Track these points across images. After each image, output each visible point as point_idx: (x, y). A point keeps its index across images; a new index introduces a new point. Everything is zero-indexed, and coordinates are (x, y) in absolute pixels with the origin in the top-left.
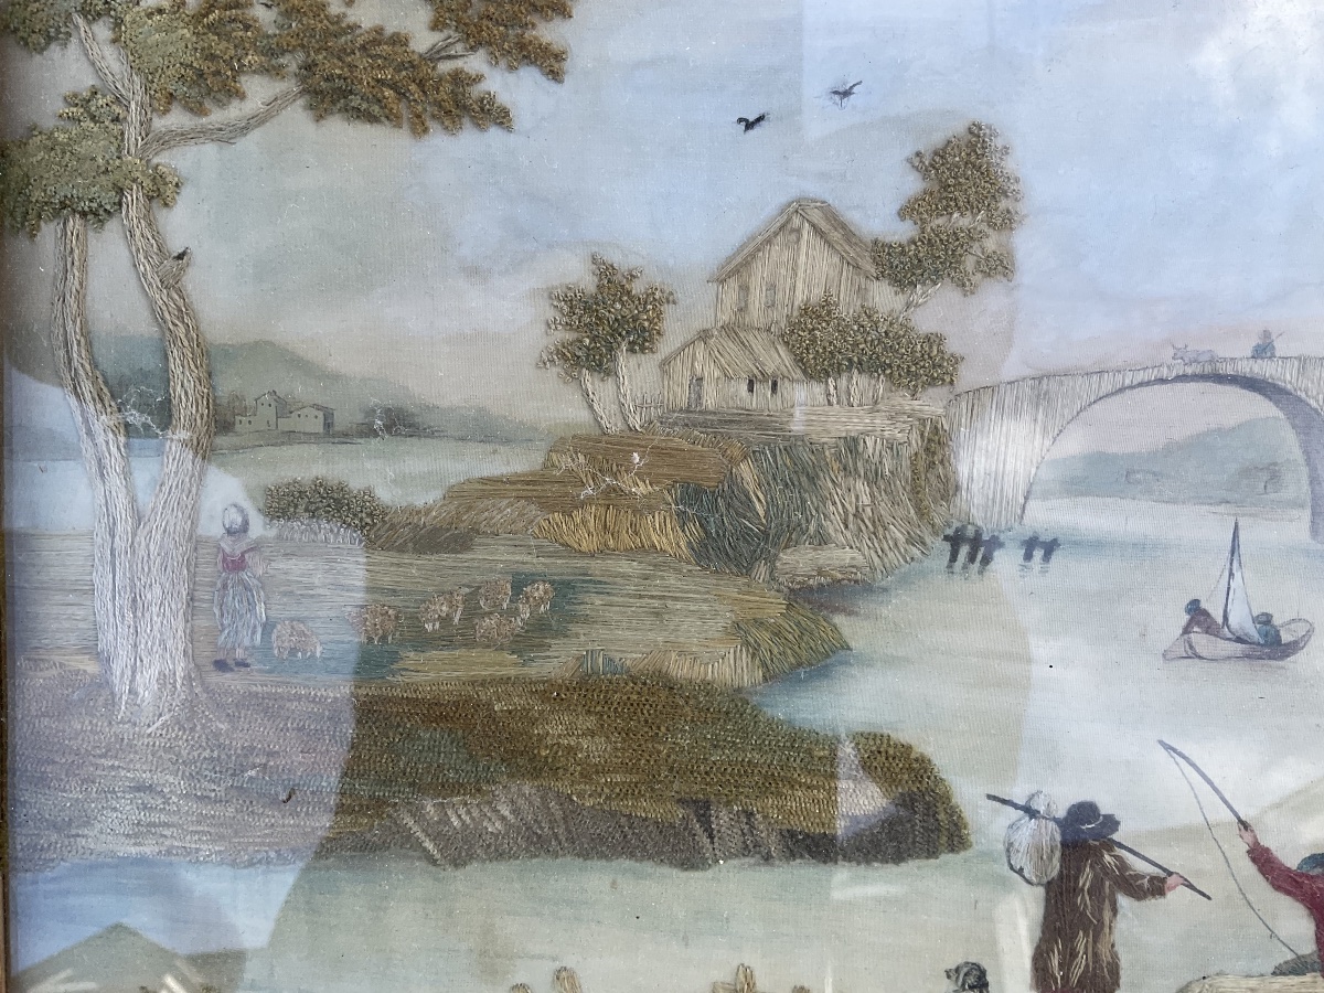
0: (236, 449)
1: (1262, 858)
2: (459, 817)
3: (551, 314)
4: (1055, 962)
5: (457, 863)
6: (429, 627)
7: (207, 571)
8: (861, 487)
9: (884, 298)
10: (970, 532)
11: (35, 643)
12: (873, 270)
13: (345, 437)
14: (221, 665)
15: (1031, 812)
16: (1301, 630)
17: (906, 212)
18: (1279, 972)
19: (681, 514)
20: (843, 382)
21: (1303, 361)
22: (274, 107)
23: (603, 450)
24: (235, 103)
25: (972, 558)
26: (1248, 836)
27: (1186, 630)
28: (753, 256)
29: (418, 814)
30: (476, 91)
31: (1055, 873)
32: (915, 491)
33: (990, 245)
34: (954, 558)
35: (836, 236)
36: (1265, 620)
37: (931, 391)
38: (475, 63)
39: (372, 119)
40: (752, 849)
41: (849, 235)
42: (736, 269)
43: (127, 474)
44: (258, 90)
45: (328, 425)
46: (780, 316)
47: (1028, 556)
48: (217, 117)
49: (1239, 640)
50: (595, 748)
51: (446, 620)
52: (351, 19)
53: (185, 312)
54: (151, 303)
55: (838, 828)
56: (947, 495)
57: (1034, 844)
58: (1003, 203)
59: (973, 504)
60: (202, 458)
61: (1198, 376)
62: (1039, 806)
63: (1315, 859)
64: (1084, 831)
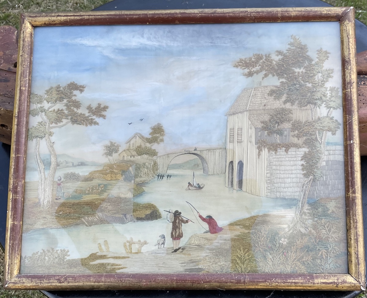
0: (60, 169)
1: (200, 217)
2: (91, 219)
3: (104, 148)
4: (174, 233)
5: (90, 226)
6: (87, 192)
8: (146, 169)
9: (148, 145)
10: (160, 175)
11: (29, 197)
12: (146, 142)
13: (75, 166)
14: (56, 199)
15: (169, 212)
16: (203, 185)
17: (150, 134)
18: (204, 233)
19: (122, 174)
20: (143, 156)
21: (200, 151)
22: (67, 123)
23: (111, 166)
24: (61, 123)
25: (160, 178)
26: (198, 213)
27: (188, 186)
28: (131, 140)
29: (84, 219)
30: (94, 121)
31: (173, 220)
32: (153, 169)
33: (161, 138)
34: (158, 178)
35: (141, 137)
36: (198, 184)
37: (154, 157)
38: (94, 117)
39: (80, 124)
40: (132, 220)
41: (143, 137)
42: (128, 142)
43: (44, 172)
44: (65, 121)
45: (73, 165)
46: (134, 148)
47: (168, 178)
48: (59, 124)
49: (195, 187)
50: (110, 208)
51: (89, 191)
52: (77, 112)
53: (53, 150)
54: (49, 149)
55: (144, 216)
56: (157, 170)
57: (171, 216)
58: (162, 133)
59: (160, 171)
60: (55, 170)
61: (187, 153)
62: (171, 211)
63: (208, 216)
64: (177, 214)
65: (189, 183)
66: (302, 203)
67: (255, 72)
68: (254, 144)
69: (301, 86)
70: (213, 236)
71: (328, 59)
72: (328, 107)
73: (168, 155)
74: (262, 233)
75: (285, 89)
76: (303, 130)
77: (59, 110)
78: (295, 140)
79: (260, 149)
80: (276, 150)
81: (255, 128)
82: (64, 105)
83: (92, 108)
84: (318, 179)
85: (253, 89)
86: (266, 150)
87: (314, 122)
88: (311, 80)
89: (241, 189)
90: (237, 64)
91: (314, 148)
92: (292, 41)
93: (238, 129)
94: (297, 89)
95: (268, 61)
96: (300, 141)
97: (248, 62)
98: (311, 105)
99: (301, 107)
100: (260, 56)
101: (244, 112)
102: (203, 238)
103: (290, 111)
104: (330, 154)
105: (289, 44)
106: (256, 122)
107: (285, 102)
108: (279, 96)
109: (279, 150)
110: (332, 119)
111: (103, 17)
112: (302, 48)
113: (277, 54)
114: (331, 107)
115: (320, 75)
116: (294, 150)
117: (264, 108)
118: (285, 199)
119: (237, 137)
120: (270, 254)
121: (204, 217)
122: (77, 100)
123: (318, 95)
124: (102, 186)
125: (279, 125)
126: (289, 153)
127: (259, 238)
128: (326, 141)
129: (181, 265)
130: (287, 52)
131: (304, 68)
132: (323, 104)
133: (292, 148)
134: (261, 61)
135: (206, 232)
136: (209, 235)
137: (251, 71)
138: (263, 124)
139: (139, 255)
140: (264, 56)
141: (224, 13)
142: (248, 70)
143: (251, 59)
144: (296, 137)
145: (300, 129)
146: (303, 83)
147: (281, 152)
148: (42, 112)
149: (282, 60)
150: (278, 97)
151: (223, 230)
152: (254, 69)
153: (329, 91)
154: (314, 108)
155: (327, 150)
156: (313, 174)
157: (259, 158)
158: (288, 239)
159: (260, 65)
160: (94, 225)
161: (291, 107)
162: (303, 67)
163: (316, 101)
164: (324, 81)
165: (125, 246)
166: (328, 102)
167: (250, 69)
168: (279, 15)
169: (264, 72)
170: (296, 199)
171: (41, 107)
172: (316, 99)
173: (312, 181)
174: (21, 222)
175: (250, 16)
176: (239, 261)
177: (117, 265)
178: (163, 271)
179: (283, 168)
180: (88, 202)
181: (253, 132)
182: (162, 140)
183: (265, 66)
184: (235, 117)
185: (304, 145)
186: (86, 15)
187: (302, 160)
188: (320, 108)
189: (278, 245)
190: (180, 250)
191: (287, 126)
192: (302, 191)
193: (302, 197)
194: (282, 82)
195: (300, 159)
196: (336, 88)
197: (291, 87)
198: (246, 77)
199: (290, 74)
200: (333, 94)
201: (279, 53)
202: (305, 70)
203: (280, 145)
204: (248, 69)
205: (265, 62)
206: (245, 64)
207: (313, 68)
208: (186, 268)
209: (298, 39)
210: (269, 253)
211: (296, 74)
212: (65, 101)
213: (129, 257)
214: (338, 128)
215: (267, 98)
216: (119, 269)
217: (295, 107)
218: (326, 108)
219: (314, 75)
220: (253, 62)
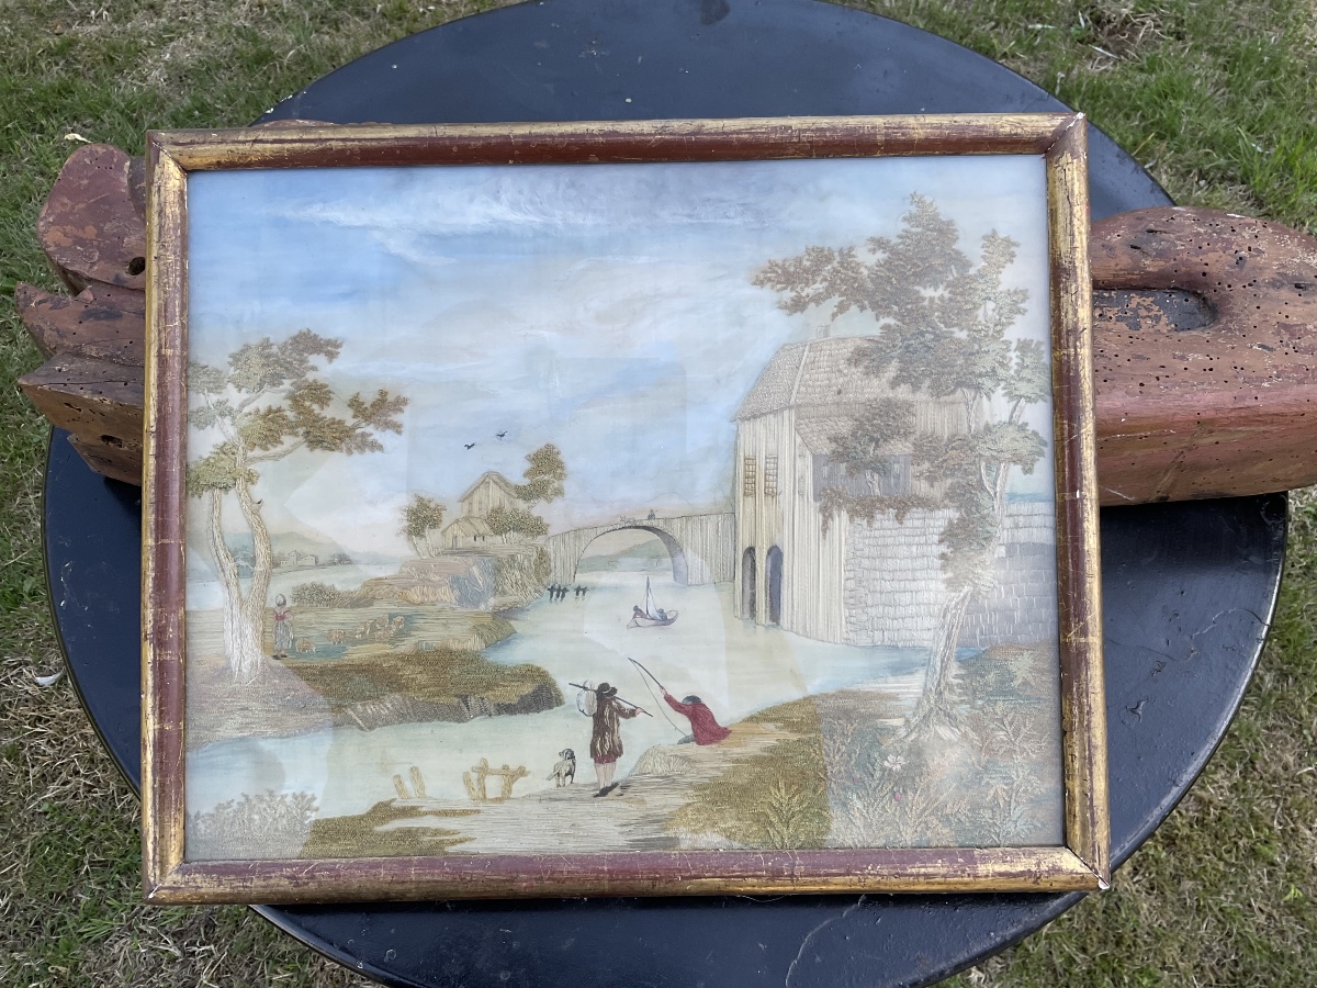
1: (669, 699)
2: (371, 709)
3: (401, 516)
4: (598, 746)
5: (371, 728)
6: (357, 637)
7: (271, 620)
8: (517, 573)
9: (521, 505)
10: (557, 586)
11: (199, 654)
12: (515, 495)
13: (323, 566)
14: (276, 657)
15: (585, 688)
16: (674, 614)
17: (525, 475)
18: (680, 743)
19: (451, 587)
20: (508, 535)
21: (666, 520)
22: (295, 446)
23: (421, 566)
24: (279, 446)
25: (558, 596)
26: (663, 691)
27: (634, 617)
28: (473, 492)
29: (355, 710)
30: (370, 439)
31: (596, 711)
32: (536, 572)
33: (556, 485)
34: (551, 596)
35: (502, 484)
36: (661, 611)
37: (539, 537)
38: (370, 429)
39: (332, 450)
40: (484, 712)
41: (507, 484)
42: (467, 497)
43: (237, 585)
44: (288, 440)
45: (316, 562)
46: (484, 513)
47: (577, 594)
48: (273, 451)
50: (423, 679)
51: (363, 633)
52: (323, 415)
53: (260, 523)
54: (248, 520)
55: (515, 700)
56: (547, 574)
57: (588, 701)
58: (559, 471)
59: (557, 577)
60: (268, 577)
61: (630, 527)
62: (588, 686)
63: (689, 698)
64: (605, 694)
65: (636, 609)
66: (942, 661)
67: (812, 300)
68: (811, 499)
69: (937, 338)
70: (704, 749)
71: (1012, 262)
72: (1013, 396)
73: (577, 532)
74: (835, 743)
75: (894, 346)
76: (945, 460)
77: (270, 411)
78: (922, 488)
79: (827, 515)
80: (871, 516)
81: (814, 456)
82: (284, 394)
83: (363, 404)
84: (984, 594)
85: (807, 348)
86: (845, 515)
87: (973, 437)
88: (967, 320)
89: (778, 624)
90: (762, 277)
91: (974, 509)
92: (914, 209)
93: (766, 458)
94: (926, 346)
95: (846, 268)
96: (937, 491)
97: (792, 269)
98: (965, 390)
99: (939, 397)
100: (826, 253)
101: (782, 410)
102: (676, 756)
103: (908, 407)
104: (1017, 527)
105: (905, 219)
106: (815, 438)
107: (894, 383)
108: (877, 367)
109: (879, 516)
110: (1023, 427)
111: (384, 143)
112: (940, 231)
113: (871, 246)
114: (1021, 397)
115: (991, 305)
116: (920, 516)
117: (837, 398)
118: (895, 648)
119: (766, 481)
120: (859, 798)
121: (680, 700)
122: (320, 382)
123: (984, 365)
124: (398, 619)
125: (877, 446)
126: (908, 523)
127: (829, 756)
128: (1007, 490)
129: (619, 829)
130: (900, 241)
131: (947, 287)
132: (1000, 388)
133: (914, 509)
134: (829, 267)
135: (686, 741)
136: (694, 749)
137: (802, 297)
138: (834, 445)
139: (507, 804)
140: (836, 254)
141: (724, 133)
142: (794, 294)
143: (799, 261)
144: (927, 478)
145: (937, 457)
146: (944, 329)
147: (885, 520)
148: (222, 415)
149: (885, 264)
150: (875, 370)
151: (731, 735)
152: (809, 291)
153: (1015, 350)
154: (974, 399)
155: (1010, 516)
156: (971, 580)
157: (824, 536)
158: (906, 759)
159: (825, 280)
160: (380, 726)
161: (910, 397)
162: (945, 284)
163: (980, 380)
164: (1003, 325)
165: (467, 781)
166: (1013, 382)
167: (798, 289)
168: (879, 138)
169: (836, 299)
170: (924, 649)
171: (220, 403)
172: (980, 375)
173: (969, 597)
174: (182, 723)
175: (799, 142)
176: (774, 820)
177: (447, 833)
178: (571, 847)
179: (890, 564)
180: (361, 665)
181: (806, 467)
182: (559, 492)
183: (838, 282)
184: (759, 425)
185: (946, 502)
186: (337, 140)
187: (941, 541)
188: (989, 399)
189: (878, 774)
190: (617, 790)
191: (900, 448)
192: (943, 627)
193: (942, 644)
194: (886, 327)
195: (936, 538)
196: (1035, 342)
197: (913, 342)
198: (787, 312)
199: (908, 303)
200: (1028, 361)
201: (879, 243)
202: (950, 292)
203: (882, 501)
204: (792, 290)
205: (839, 272)
206: (783, 276)
207: (970, 288)
208: (632, 838)
209: (931, 204)
210: (855, 796)
211: (926, 303)
212: (287, 384)
213: (478, 812)
214: (1041, 454)
215: (846, 371)
216: (453, 843)
217: (922, 396)
218: (1007, 398)
219: (976, 307)
220: (806, 271)
